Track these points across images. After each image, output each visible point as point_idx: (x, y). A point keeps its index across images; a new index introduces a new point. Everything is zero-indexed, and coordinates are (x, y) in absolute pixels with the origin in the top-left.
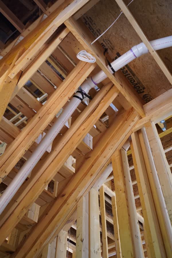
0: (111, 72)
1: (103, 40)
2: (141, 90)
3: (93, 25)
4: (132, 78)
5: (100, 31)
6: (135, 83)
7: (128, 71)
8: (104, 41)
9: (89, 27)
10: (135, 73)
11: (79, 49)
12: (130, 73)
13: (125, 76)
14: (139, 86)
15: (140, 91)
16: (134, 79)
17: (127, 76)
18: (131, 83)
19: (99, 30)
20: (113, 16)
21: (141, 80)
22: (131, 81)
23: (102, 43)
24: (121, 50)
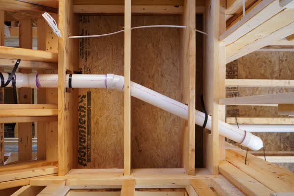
0: (66, 80)
1: (85, 66)
2: (85, 160)
3: (86, 43)
4: (85, 136)
5: (89, 55)
6: (83, 144)
7: (86, 122)
8: (85, 68)
9: (81, 43)
10: (92, 131)
11: (52, 38)
12: (86, 127)
13: (79, 127)
14: (85, 153)
15: (82, 160)
16: (86, 138)
17: (80, 129)
18: (79, 142)
19: (89, 53)
20: (112, 51)
21: (93, 147)
22: (81, 138)
23: (81, 69)
24: (96, 92)
